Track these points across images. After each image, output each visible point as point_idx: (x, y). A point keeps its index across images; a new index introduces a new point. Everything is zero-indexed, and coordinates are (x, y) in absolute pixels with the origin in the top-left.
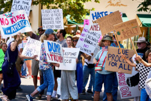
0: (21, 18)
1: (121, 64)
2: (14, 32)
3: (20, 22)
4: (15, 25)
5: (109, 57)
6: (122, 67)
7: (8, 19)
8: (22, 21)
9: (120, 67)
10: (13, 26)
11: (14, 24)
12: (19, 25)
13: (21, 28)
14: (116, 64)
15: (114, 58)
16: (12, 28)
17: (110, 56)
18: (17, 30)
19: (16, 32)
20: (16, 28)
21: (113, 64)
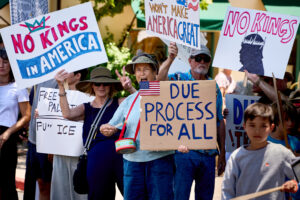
0: (74, 30)
1: (184, 126)
2: (48, 71)
3: (70, 40)
4: (51, 52)
5: (147, 112)
6: (187, 134)
7: (32, 35)
8: (77, 37)
9: (181, 134)
10: (46, 55)
11: (49, 48)
12: (63, 49)
13: (70, 59)
14: (168, 129)
15: (163, 112)
16: (43, 59)
17: (150, 107)
18: (58, 65)
19: (53, 69)
20: (55, 60)
21: (161, 130)
